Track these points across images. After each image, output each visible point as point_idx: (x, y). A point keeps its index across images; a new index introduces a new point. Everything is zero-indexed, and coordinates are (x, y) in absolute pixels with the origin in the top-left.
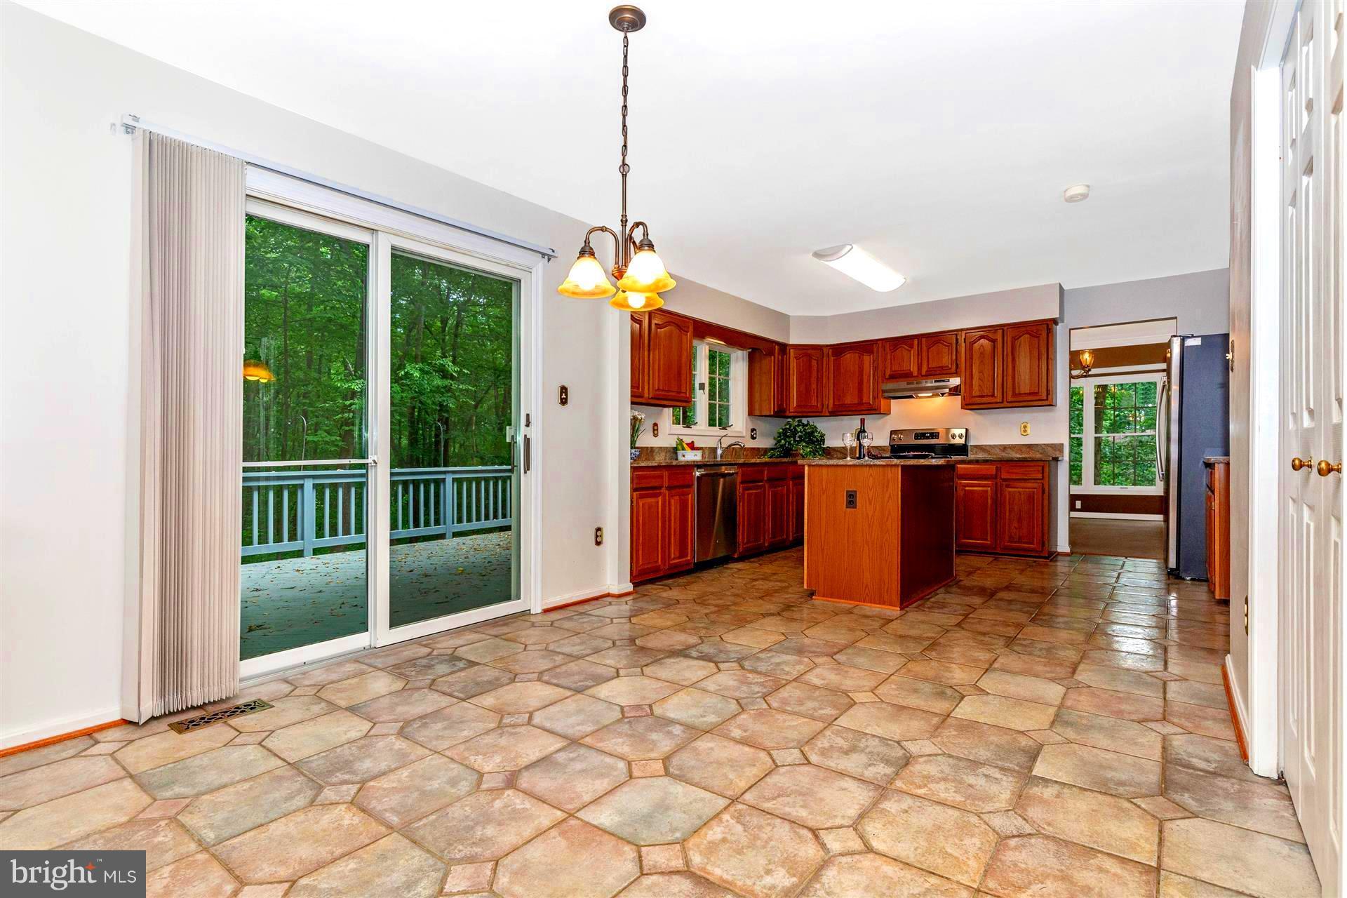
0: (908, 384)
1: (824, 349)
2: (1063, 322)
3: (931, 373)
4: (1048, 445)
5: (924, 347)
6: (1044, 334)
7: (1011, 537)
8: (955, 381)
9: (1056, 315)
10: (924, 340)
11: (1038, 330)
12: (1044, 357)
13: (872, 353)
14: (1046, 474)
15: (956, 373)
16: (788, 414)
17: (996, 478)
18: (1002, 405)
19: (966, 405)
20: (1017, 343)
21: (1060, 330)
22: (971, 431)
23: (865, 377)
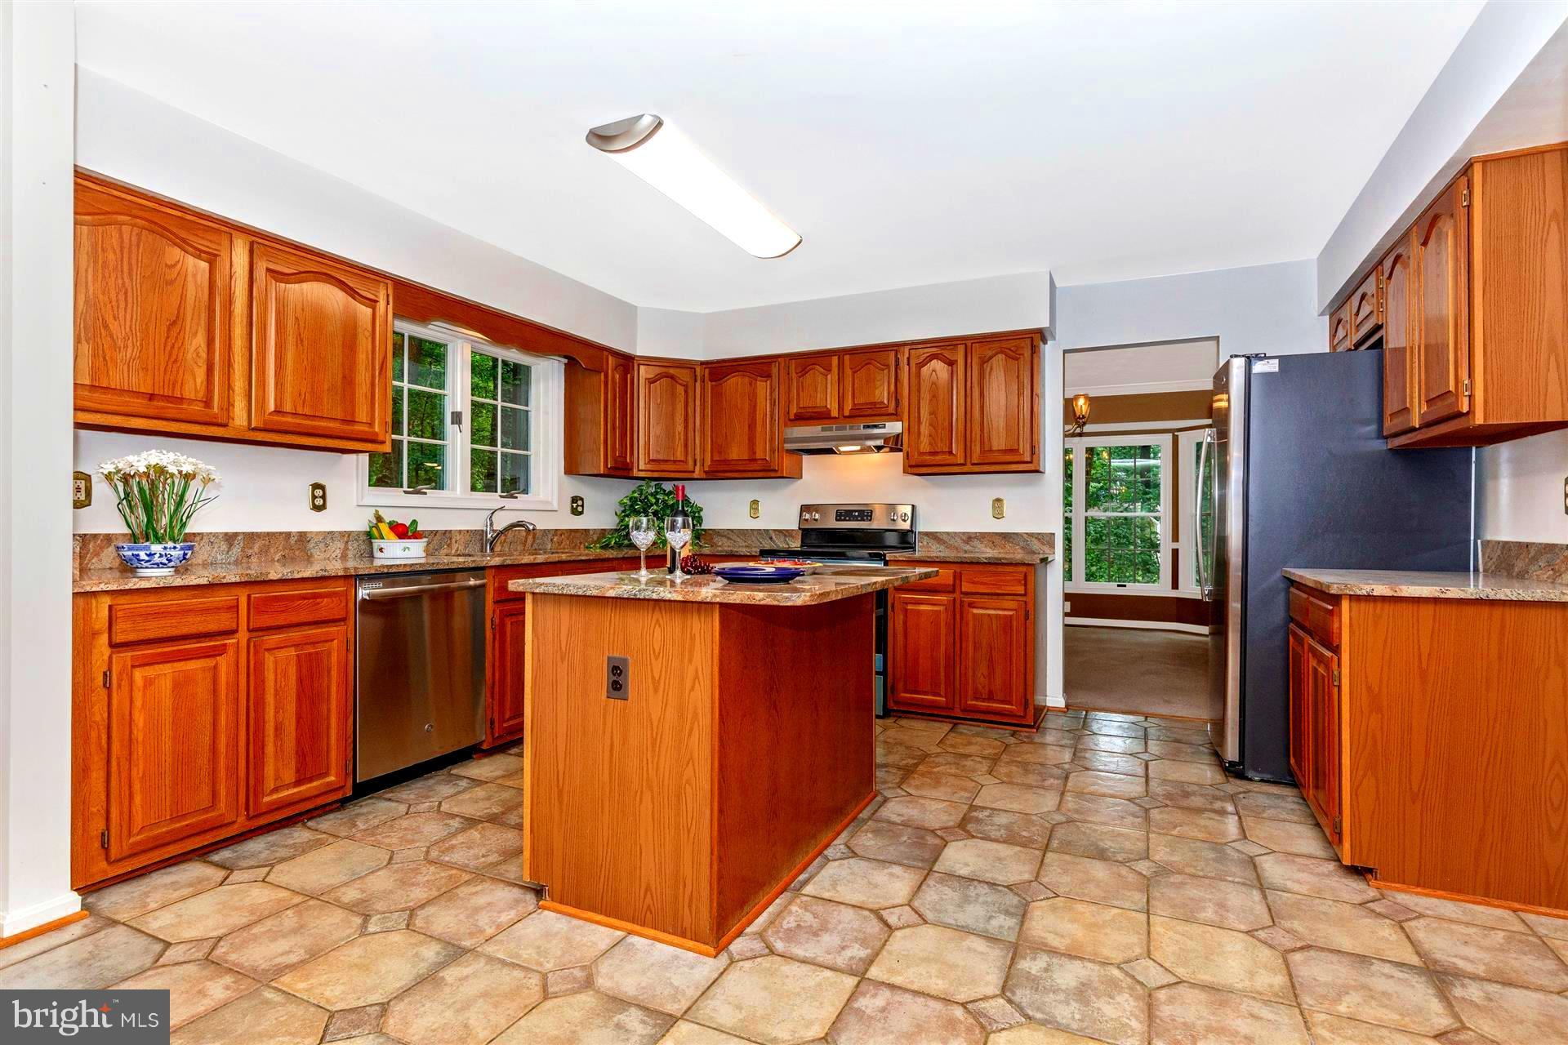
0: (823, 429)
1: (698, 370)
2: (1054, 338)
3: (858, 414)
4: (1031, 535)
5: (848, 372)
6: (1027, 353)
7: (976, 691)
8: (894, 427)
9: (1044, 323)
10: (847, 358)
11: (1018, 348)
12: (1027, 392)
13: (769, 376)
14: (1030, 590)
15: (896, 414)
16: (635, 473)
17: (953, 592)
18: (965, 469)
19: (911, 466)
20: (987, 367)
21: (1051, 354)
22: (920, 511)
23: (759, 417)
